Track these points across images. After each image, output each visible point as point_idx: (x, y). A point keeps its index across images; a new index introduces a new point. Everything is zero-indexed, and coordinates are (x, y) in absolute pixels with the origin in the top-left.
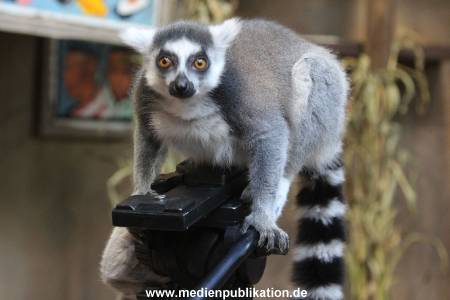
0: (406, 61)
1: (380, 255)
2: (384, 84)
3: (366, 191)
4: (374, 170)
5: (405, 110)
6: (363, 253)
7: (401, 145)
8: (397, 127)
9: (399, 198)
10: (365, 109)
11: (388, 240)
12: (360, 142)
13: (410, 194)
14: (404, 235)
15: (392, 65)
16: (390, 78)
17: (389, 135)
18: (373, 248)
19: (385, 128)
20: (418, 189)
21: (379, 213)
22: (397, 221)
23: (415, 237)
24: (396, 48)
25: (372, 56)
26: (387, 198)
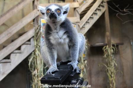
0: (113, 45)
1: (113, 74)
2: (111, 49)
3: (110, 65)
4: (111, 62)
5: (114, 52)
6: (110, 74)
7: (114, 58)
8: (113, 55)
9: (115, 65)
10: (108, 53)
11: (114, 71)
12: (108, 58)
13: (116, 65)
14: (116, 71)
15: (112, 46)
16: (111, 48)
17: (112, 56)
18: (112, 73)
19: (112, 55)
20: (117, 64)
21: (112, 68)
22: (115, 69)
23: (118, 71)
24: (112, 44)
25: (108, 45)
26: (113, 66)
